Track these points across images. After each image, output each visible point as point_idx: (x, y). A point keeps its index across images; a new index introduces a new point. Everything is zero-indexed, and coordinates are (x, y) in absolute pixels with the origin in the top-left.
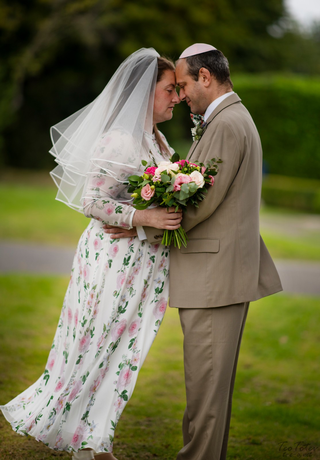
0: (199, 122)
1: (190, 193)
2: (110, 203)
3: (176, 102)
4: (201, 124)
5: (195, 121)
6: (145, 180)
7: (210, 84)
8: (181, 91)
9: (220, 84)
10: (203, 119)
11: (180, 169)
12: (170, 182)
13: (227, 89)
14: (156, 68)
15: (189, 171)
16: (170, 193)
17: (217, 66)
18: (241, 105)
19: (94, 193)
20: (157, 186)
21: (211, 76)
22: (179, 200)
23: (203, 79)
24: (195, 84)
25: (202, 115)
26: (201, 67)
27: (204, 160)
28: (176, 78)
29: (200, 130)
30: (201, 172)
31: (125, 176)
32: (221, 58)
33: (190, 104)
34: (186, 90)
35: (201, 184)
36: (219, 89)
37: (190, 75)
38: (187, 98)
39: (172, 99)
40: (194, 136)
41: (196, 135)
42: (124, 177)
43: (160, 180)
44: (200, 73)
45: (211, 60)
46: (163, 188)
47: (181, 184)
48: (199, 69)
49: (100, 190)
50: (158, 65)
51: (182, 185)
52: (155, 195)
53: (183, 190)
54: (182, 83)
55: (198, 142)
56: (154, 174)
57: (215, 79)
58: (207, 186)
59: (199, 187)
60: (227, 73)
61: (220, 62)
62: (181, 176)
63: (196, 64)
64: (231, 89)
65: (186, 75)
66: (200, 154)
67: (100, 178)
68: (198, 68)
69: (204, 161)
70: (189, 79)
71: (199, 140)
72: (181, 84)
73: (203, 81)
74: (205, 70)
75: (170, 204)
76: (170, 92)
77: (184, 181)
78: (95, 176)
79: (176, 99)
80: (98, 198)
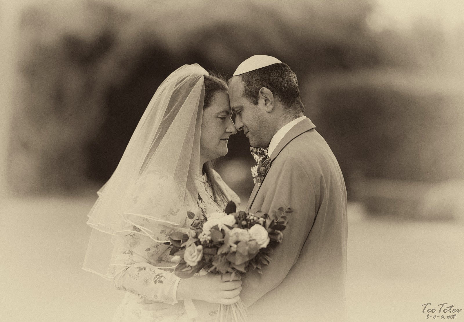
0: (261, 158)
1: (249, 254)
2: (147, 269)
3: (231, 133)
4: (264, 160)
5: (256, 157)
6: (190, 238)
7: (273, 109)
8: (238, 118)
9: (286, 107)
10: (267, 154)
11: (237, 223)
12: (223, 241)
13: (296, 113)
14: (202, 89)
15: (249, 225)
16: (222, 255)
17: (282, 84)
18: (316, 133)
19: (127, 257)
20: (206, 246)
21: (274, 97)
22: (234, 264)
23: (264, 102)
24: (254, 108)
25: (265, 149)
26: (261, 87)
27: (269, 209)
28: (230, 101)
29: (263, 169)
30: (264, 225)
31: (166, 233)
32: (286, 73)
33: (249, 135)
34: (243, 117)
35: (264, 243)
36: (286, 114)
37: (247, 97)
38: (245, 126)
39: (227, 128)
40: (255, 178)
41: (257, 176)
42: (164, 234)
43: (209, 238)
44: (260, 94)
45: (273, 76)
46: (213, 249)
47: (237, 243)
48: (259, 89)
49: (133, 253)
50: (205, 85)
51: (239, 244)
52: (203, 259)
53: (240, 251)
54: (237, 107)
55: (261, 185)
56: (202, 230)
57: (280, 101)
58: (273, 244)
59: (262, 246)
60: (295, 92)
61: (286, 78)
62: (237, 233)
63: (254, 82)
64: (302, 114)
65: (242, 97)
66: (263, 201)
67: (134, 236)
68: (256, 88)
69: (268, 211)
70: (246, 103)
71: (262, 182)
72: (236, 109)
73: (264, 105)
74: (266, 90)
75: (223, 270)
76: (223, 119)
77: (241, 238)
78: (127, 234)
79: (231, 129)
80: (131, 264)
